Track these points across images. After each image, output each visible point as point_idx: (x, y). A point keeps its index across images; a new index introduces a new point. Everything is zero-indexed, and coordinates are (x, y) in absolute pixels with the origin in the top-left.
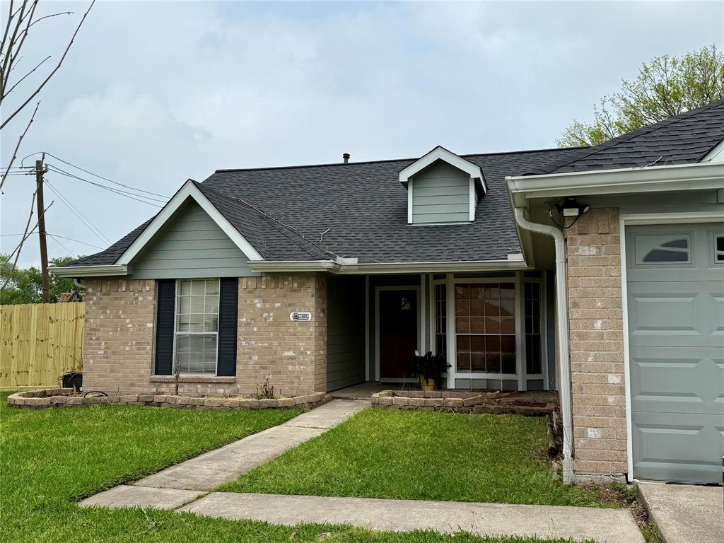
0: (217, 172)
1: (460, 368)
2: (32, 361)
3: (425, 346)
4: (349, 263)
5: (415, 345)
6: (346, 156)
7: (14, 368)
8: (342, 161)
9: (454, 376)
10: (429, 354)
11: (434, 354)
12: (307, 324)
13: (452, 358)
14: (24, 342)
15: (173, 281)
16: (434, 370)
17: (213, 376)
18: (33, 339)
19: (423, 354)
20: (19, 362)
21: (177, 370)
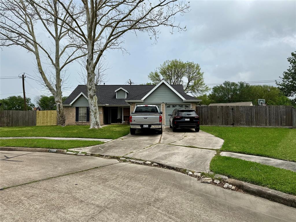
0: (79, 85)
1: (124, 121)
2: (49, 120)
3: (119, 117)
4: (107, 105)
5: (117, 117)
6: (104, 83)
7: (45, 122)
8: (103, 85)
9: (123, 122)
10: (119, 118)
11: (120, 118)
12: (101, 114)
13: (123, 119)
14: (47, 117)
15: (78, 107)
16: (120, 121)
17: (86, 122)
18: (49, 117)
19: (118, 118)
20: (46, 121)
21: (80, 121)
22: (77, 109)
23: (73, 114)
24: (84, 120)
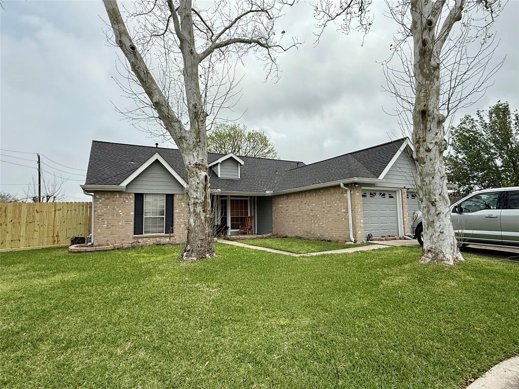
2: (22, 234)
6: (157, 144)
7: (9, 238)
8: (155, 146)
9: (230, 231)
14: (16, 223)
15: (142, 194)
17: (164, 234)
18: (23, 221)
21: (146, 232)
22: (139, 198)
23: (128, 214)
24: (158, 229)
